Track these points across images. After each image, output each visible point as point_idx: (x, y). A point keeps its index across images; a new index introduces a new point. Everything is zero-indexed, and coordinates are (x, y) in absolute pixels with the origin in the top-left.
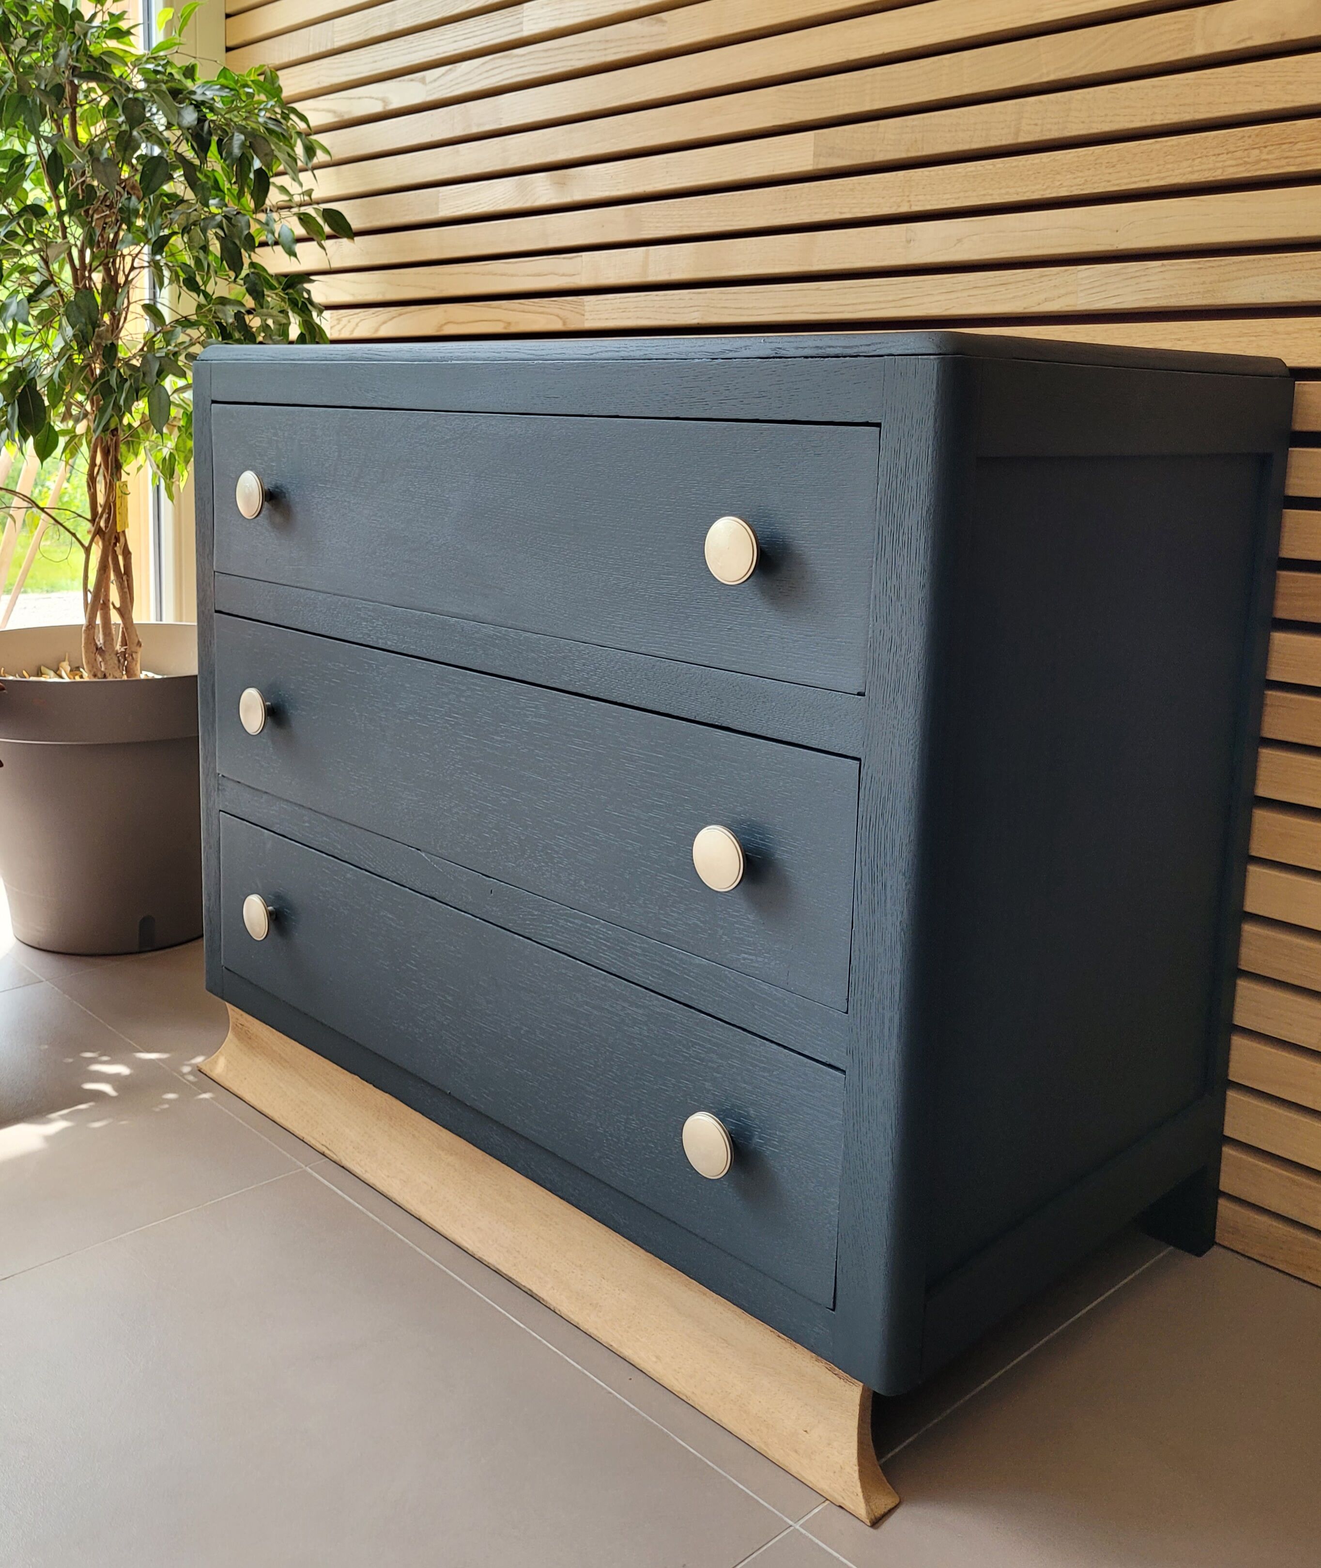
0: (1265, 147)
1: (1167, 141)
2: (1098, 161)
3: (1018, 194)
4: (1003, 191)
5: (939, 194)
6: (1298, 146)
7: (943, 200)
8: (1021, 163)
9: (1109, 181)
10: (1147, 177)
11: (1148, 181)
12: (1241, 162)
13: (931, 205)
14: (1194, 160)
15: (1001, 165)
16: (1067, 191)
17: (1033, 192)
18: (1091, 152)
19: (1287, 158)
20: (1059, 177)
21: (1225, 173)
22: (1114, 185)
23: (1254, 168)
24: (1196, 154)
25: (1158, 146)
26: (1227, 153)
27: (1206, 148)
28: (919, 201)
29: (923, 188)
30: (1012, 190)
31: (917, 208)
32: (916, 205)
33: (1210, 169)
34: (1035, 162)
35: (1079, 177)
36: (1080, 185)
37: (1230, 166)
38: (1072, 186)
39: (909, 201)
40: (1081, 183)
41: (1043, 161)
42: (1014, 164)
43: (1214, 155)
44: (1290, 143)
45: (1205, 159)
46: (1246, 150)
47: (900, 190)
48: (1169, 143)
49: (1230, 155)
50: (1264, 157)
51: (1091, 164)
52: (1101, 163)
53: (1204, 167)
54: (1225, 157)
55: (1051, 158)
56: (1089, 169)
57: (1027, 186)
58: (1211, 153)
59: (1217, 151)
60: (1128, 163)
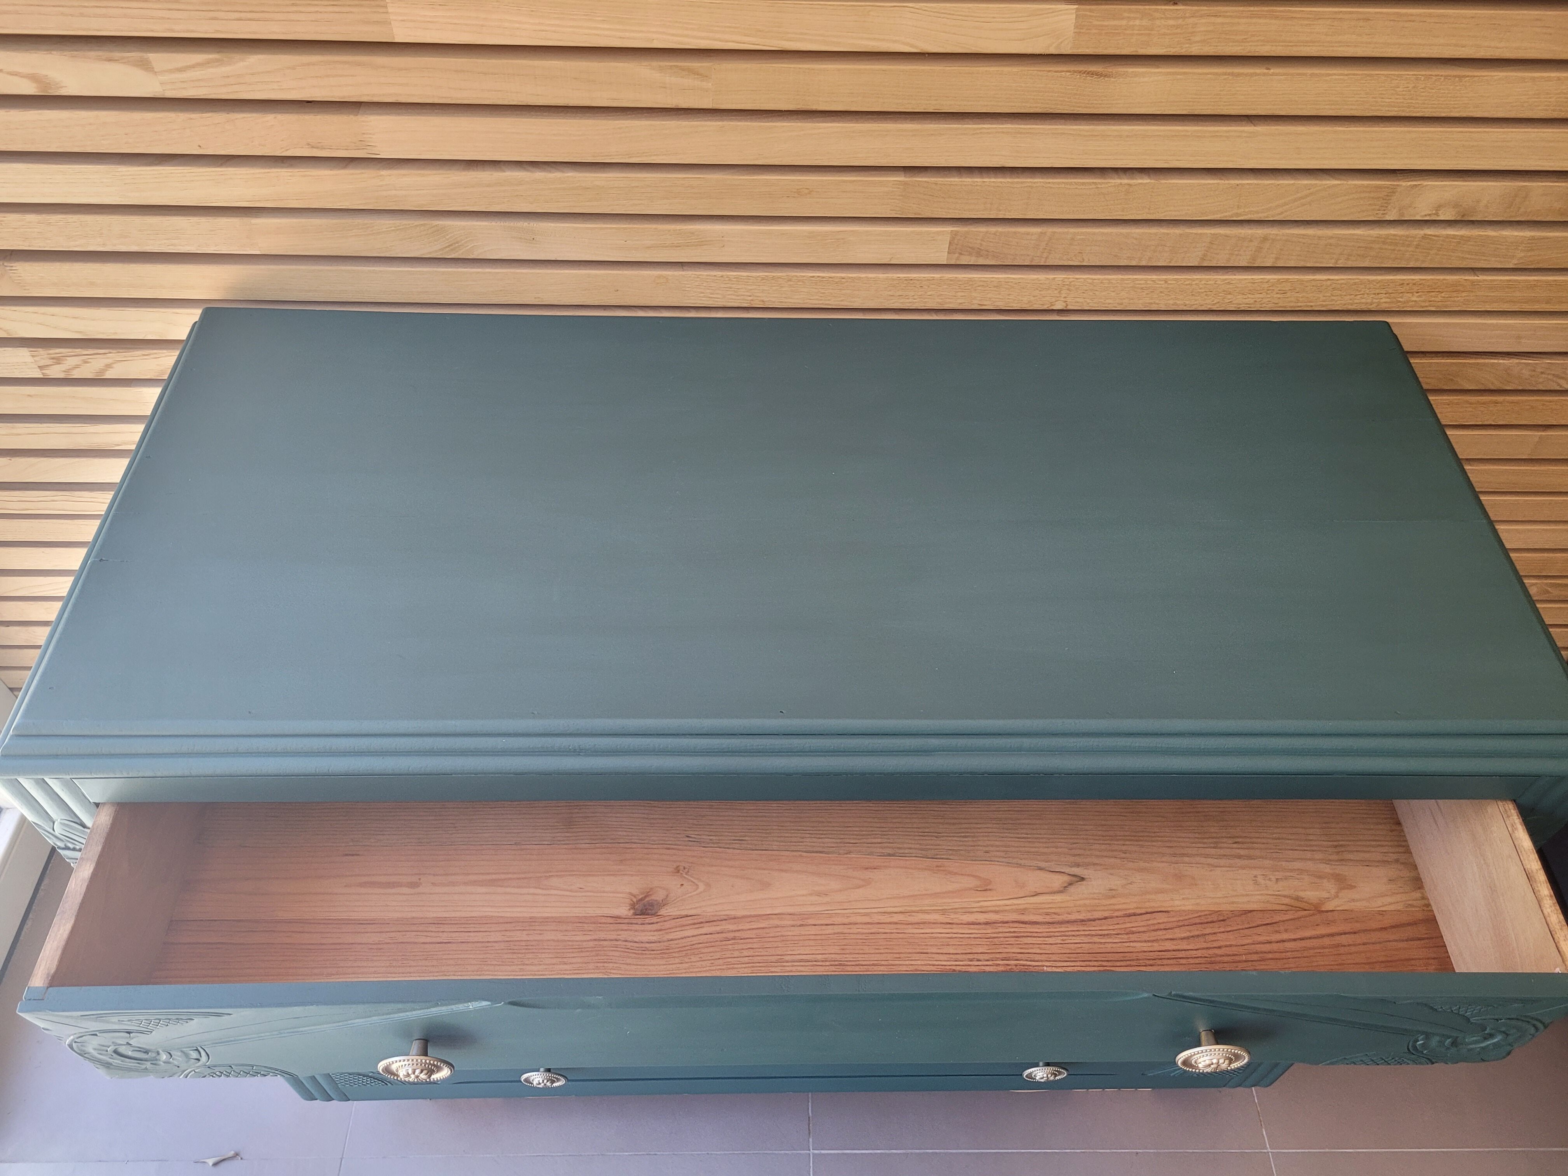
0: (1417, 293)
5: (1101, 299)
6: (1443, 295)
10: (1311, 304)
11: (1312, 306)
12: (1394, 300)
14: (1356, 295)
20: (1229, 297)
23: (1405, 305)
33: (1367, 303)
35: (1248, 298)
37: (1385, 302)
43: (1375, 294)
45: (1366, 296)
50: (1414, 299)
53: (1364, 301)
57: (1196, 300)
59: (1377, 291)
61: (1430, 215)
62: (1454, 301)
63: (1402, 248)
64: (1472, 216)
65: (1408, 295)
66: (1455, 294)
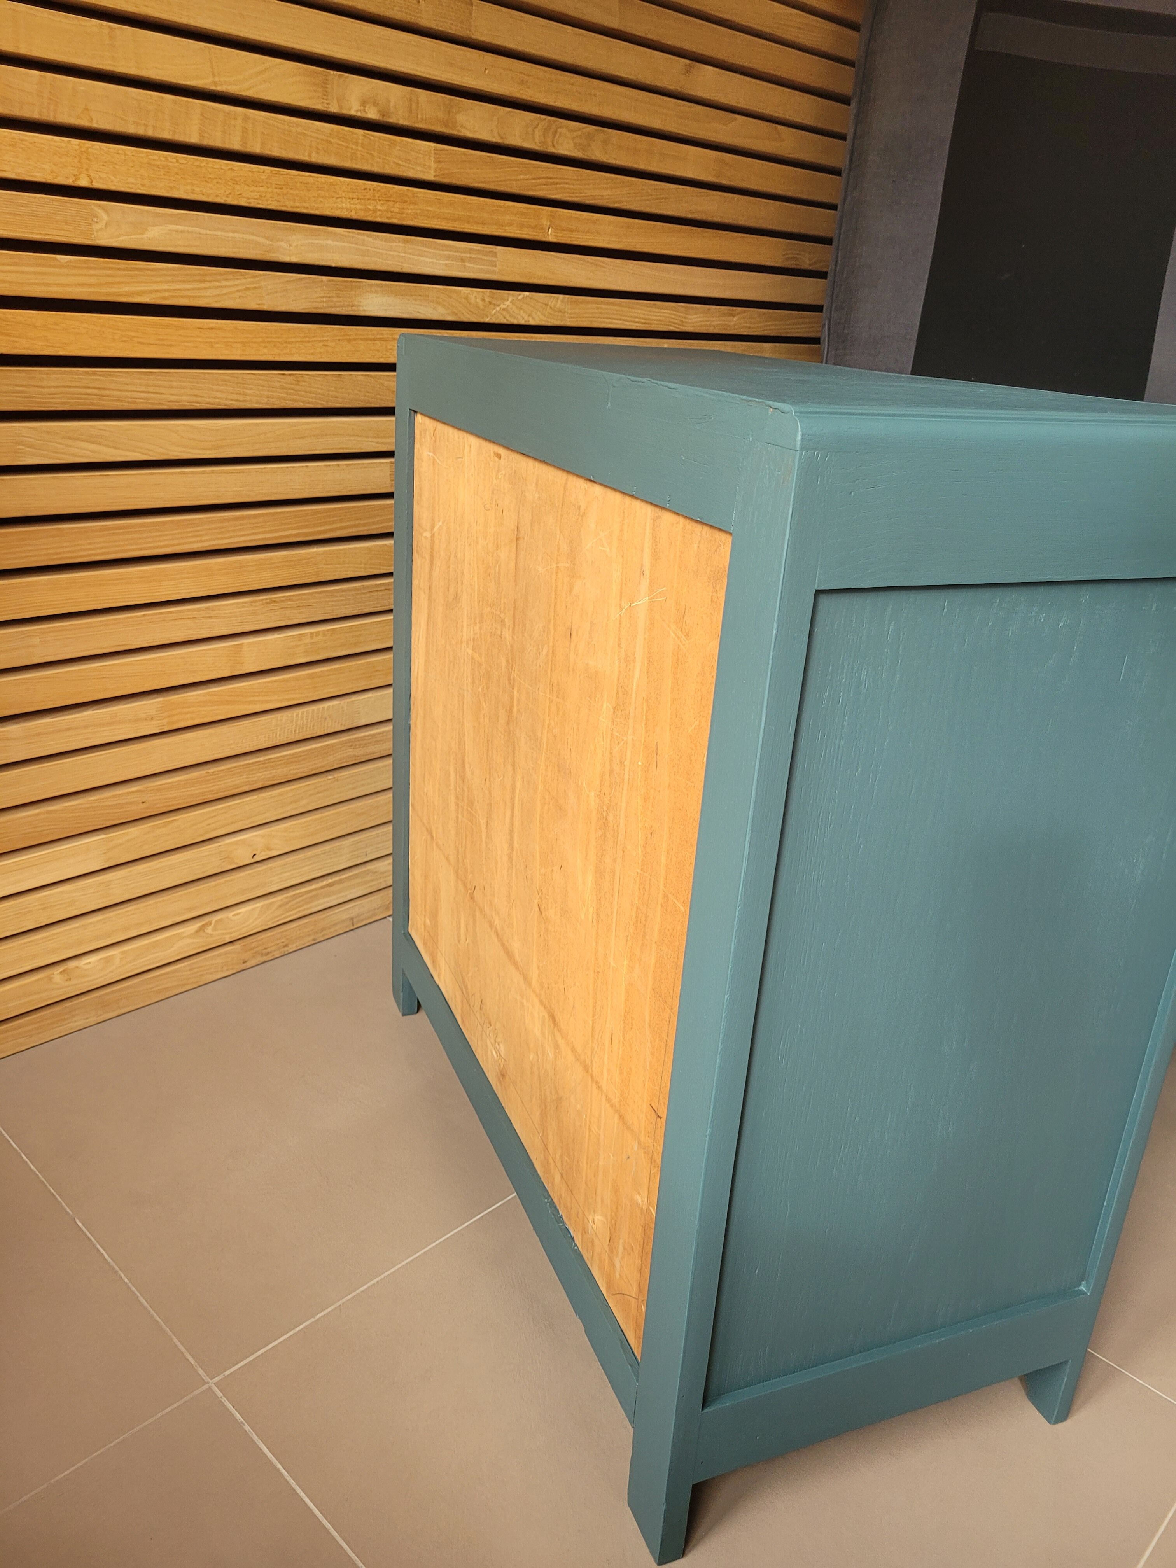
0: (380, 200)
1: (318, 177)
2: (269, 181)
3: (203, 195)
4: (189, 187)
6: (397, 205)
7: (127, 183)
8: (203, 165)
9: (279, 201)
10: (306, 205)
11: (307, 208)
13: (115, 185)
14: (337, 198)
15: (185, 162)
16: (246, 202)
17: (217, 196)
18: (262, 171)
19: (392, 212)
20: (238, 187)
21: (358, 214)
22: (283, 206)
24: (338, 194)
25: (311, 180)
26: (358, 199)
27: (344, 191)
28: (100, 178)
29: (103, 165)
30: (197, 189)
31: (98, 185)
32: (98, 182)
34: (215, 167)
35: (254, 191)
36: (256, 199)
37: (361, 210)
38: (249, 199)
39: (89, 176)
40: (256, 197)
41: (223, 167)
42: (197, 163)
43: (349, 198)
44: (393, 201)
45: (344, 200)
46: (369, 199)
47: (76, 160)
48: (319, 180)
49: (359, 201)
51: (263, 182)
52: (271, 183)
54: (357, 201)
55: (229, 167)
56: (262, 186)
58: (347, 196)
59: (351, 195)
60: (291, 189)
61: (360, 111)
62: (407, 214)
63: (354, 147)
64: (389, 117)
65: (372, 202)
66: (405, 206)
